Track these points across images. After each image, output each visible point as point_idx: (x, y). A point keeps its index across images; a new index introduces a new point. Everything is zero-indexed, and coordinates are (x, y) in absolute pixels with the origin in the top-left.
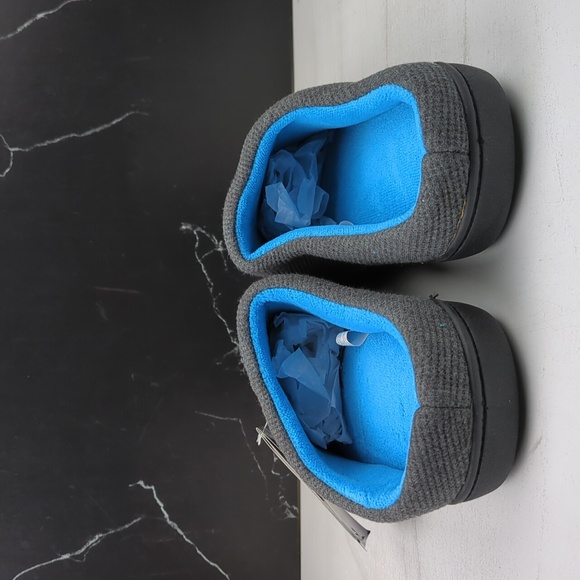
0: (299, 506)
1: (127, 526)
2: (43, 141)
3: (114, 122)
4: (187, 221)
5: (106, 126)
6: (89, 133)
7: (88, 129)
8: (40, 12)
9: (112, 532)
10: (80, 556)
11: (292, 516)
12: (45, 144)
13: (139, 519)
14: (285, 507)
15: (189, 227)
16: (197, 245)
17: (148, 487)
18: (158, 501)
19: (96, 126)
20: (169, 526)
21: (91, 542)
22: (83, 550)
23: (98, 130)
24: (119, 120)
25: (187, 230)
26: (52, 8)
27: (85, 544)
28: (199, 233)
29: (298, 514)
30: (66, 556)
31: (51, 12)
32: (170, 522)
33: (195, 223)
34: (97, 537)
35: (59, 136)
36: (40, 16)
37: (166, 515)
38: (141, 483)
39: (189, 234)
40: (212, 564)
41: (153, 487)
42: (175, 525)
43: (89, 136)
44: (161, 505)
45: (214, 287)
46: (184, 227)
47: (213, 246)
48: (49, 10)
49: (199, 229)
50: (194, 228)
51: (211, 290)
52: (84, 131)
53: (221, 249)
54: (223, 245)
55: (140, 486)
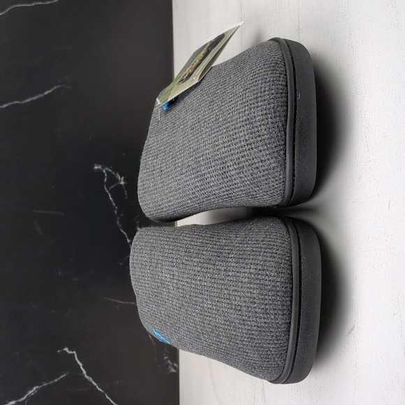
0: (178, 363)
1: (56, 380)
3: (46, 93)
4: (98, 163)
5: (40, 96)
6: (28, 100)
7: (27, 98)
9: (45, 384)
10: (23, 403)
11: (173, 371)
13: (65, 375)
14: (168, 364)
15: (100, 167)
16: (105, 180)
17: (71, 352)
18: (79, 362)
19: (33, 96)
20: (86, 379)
21: (30, 392)
22: (25, 398)
23: (35, 98)
24: (50, 91)
25: (98, 169)
27: (26, 393)
28: (106, 171)
29: (177, 369)
30: (12, 403)
32: (87, 377)
33: (104, 164)
34: (35, 388)
35: (6, 103)
37: (84, 372)
38: (66, 349)
39: (100, 172)
41: (75, 352)
42: (90, 379)
43: (28, 103)
44: (81, 364)
45: (118, 210)
46: (96, 168)
47: (117, 181)
49: (107, 169)
50: (103, 168)
51: (116, 212)
52: (24, 99)
53: (122, 183)
54: (125, 180)
55: (65, 351)
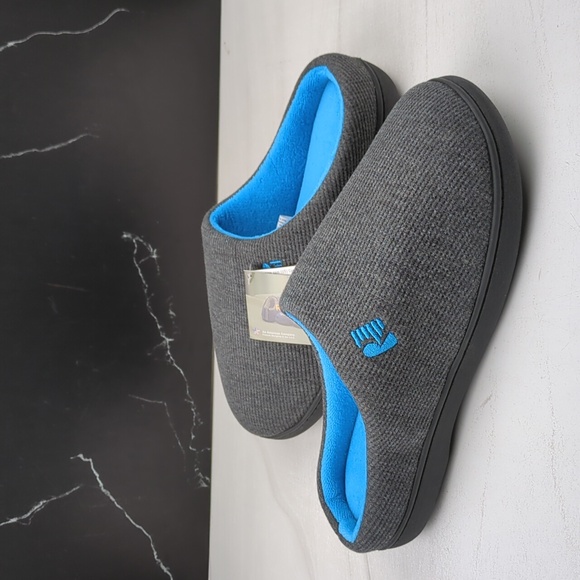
0: (210, 476)
1: (67, 494)
2: (8, 154)
3: (70, 142)
4: (128, 231)
5: (63, 144)
6: (48, 149)
7: (48, 146)
8: (11, 40)
9: (54, 498)
10: (26, 520)
11: (205, 485)
12: (10, 156)
13: (77, 488)
14: (199, 478)
15: (129, 236)
16: (135, 252)
17: (87, 460)
18: (95, 472)
19: (54, 144)
20: (104, 493)
21: (36, 508)
22: (29, 514)
23: (56, 147)
24: (75, 140)
25: (127, 238)
26: (22, 38)
27: (31, 509)
28: (137, 241)
29: (209, 484)
30: (14, 520)
31: (20, 42)
32: (104, 490)
33: (135, 233)
34: (41, 503)
35: (22, 150)
36: (11, 44)
37: (101, 484)
38: (81, 456)
39: (129, 243)
40: (138, 526)
41: (91, 460)
42: (108, 493)
44: (97, 475)
45: (148, 288)
46: (125, 236)
47: (149, 253)
48: (18, 39)
49: (137, 238)
50: (134, 237)
51: (146, 291)
52: (44, 147)
53: (155, 256)
54: (157, 253)
55: (79, 458)
